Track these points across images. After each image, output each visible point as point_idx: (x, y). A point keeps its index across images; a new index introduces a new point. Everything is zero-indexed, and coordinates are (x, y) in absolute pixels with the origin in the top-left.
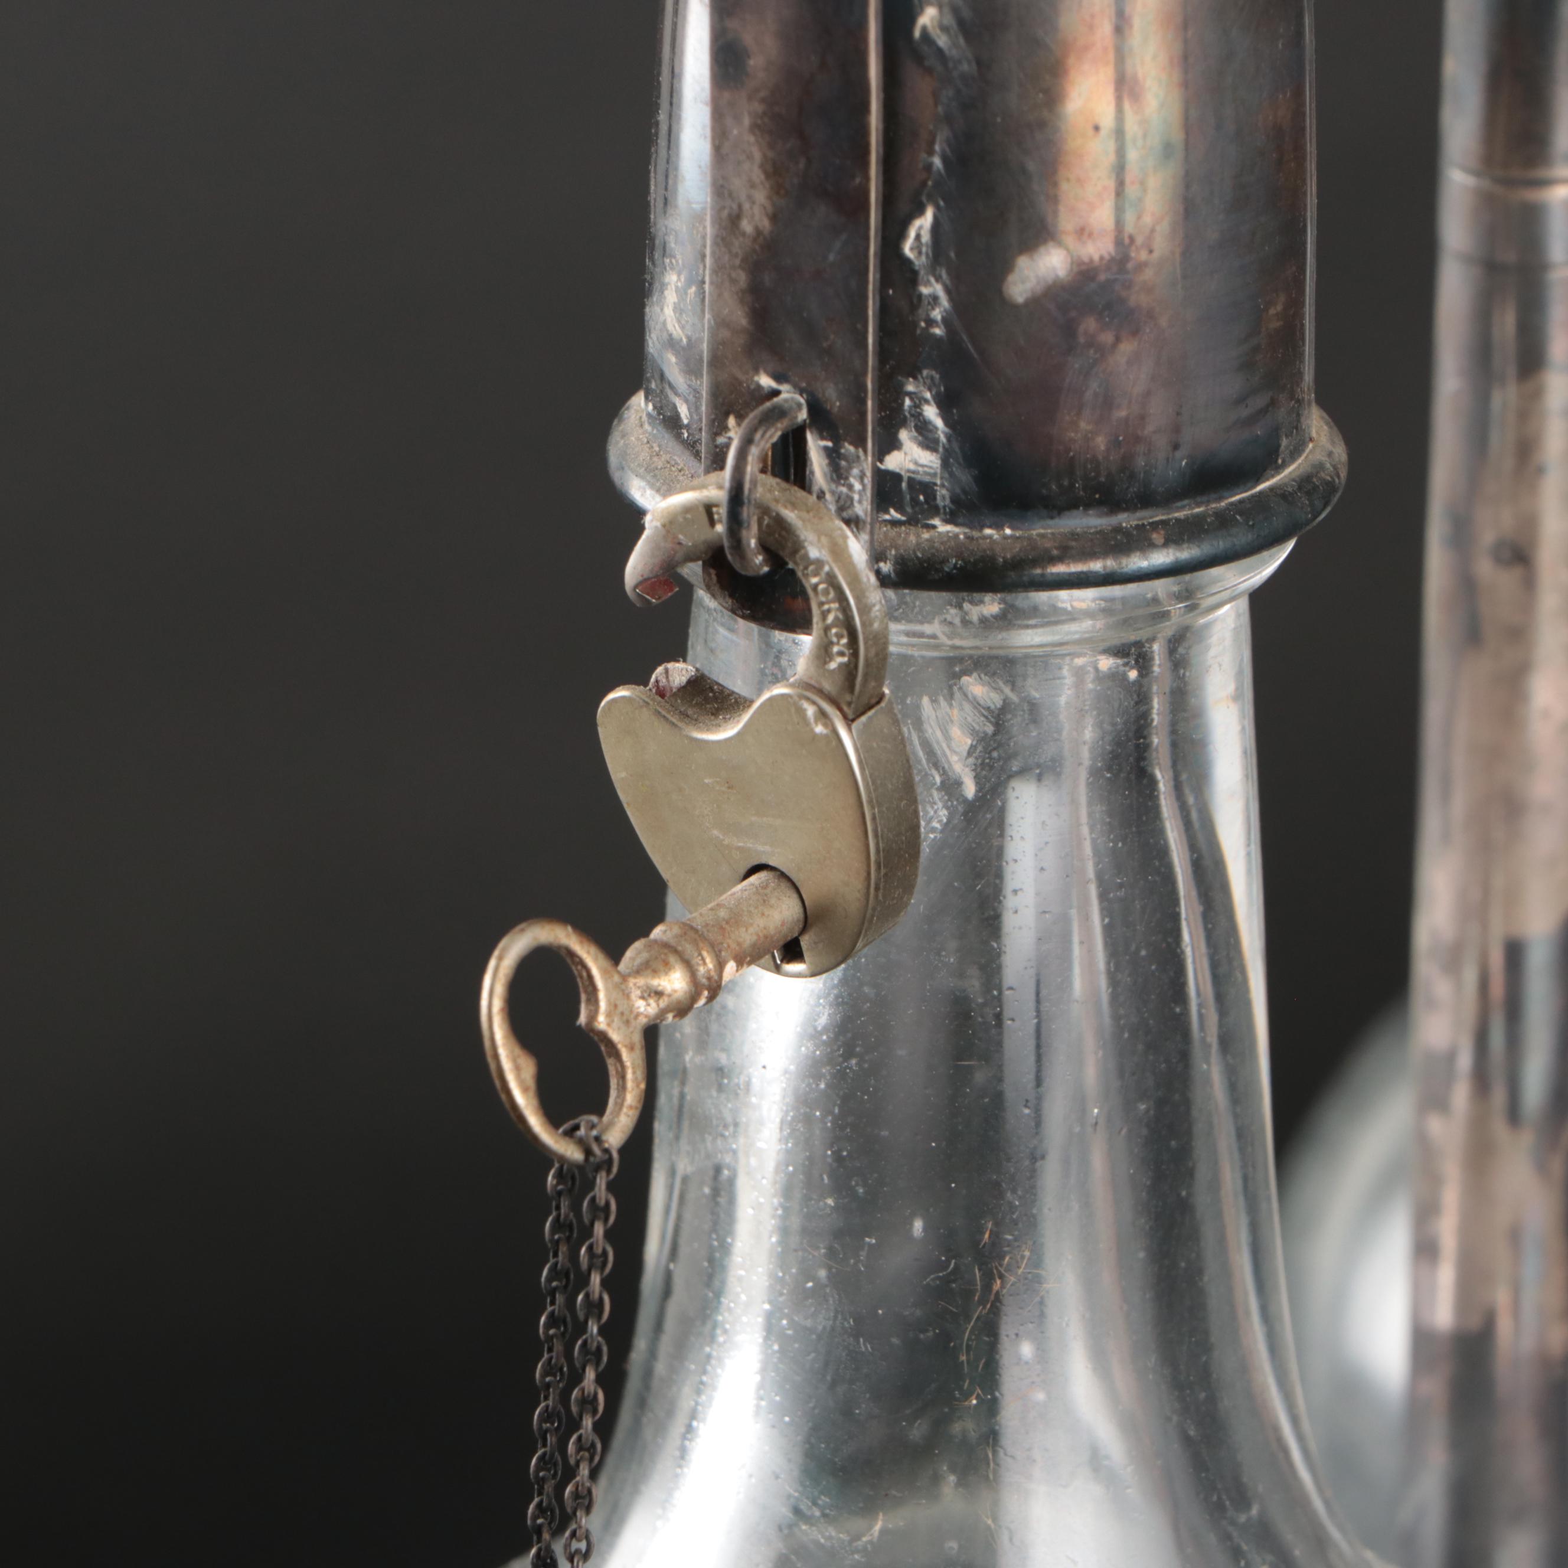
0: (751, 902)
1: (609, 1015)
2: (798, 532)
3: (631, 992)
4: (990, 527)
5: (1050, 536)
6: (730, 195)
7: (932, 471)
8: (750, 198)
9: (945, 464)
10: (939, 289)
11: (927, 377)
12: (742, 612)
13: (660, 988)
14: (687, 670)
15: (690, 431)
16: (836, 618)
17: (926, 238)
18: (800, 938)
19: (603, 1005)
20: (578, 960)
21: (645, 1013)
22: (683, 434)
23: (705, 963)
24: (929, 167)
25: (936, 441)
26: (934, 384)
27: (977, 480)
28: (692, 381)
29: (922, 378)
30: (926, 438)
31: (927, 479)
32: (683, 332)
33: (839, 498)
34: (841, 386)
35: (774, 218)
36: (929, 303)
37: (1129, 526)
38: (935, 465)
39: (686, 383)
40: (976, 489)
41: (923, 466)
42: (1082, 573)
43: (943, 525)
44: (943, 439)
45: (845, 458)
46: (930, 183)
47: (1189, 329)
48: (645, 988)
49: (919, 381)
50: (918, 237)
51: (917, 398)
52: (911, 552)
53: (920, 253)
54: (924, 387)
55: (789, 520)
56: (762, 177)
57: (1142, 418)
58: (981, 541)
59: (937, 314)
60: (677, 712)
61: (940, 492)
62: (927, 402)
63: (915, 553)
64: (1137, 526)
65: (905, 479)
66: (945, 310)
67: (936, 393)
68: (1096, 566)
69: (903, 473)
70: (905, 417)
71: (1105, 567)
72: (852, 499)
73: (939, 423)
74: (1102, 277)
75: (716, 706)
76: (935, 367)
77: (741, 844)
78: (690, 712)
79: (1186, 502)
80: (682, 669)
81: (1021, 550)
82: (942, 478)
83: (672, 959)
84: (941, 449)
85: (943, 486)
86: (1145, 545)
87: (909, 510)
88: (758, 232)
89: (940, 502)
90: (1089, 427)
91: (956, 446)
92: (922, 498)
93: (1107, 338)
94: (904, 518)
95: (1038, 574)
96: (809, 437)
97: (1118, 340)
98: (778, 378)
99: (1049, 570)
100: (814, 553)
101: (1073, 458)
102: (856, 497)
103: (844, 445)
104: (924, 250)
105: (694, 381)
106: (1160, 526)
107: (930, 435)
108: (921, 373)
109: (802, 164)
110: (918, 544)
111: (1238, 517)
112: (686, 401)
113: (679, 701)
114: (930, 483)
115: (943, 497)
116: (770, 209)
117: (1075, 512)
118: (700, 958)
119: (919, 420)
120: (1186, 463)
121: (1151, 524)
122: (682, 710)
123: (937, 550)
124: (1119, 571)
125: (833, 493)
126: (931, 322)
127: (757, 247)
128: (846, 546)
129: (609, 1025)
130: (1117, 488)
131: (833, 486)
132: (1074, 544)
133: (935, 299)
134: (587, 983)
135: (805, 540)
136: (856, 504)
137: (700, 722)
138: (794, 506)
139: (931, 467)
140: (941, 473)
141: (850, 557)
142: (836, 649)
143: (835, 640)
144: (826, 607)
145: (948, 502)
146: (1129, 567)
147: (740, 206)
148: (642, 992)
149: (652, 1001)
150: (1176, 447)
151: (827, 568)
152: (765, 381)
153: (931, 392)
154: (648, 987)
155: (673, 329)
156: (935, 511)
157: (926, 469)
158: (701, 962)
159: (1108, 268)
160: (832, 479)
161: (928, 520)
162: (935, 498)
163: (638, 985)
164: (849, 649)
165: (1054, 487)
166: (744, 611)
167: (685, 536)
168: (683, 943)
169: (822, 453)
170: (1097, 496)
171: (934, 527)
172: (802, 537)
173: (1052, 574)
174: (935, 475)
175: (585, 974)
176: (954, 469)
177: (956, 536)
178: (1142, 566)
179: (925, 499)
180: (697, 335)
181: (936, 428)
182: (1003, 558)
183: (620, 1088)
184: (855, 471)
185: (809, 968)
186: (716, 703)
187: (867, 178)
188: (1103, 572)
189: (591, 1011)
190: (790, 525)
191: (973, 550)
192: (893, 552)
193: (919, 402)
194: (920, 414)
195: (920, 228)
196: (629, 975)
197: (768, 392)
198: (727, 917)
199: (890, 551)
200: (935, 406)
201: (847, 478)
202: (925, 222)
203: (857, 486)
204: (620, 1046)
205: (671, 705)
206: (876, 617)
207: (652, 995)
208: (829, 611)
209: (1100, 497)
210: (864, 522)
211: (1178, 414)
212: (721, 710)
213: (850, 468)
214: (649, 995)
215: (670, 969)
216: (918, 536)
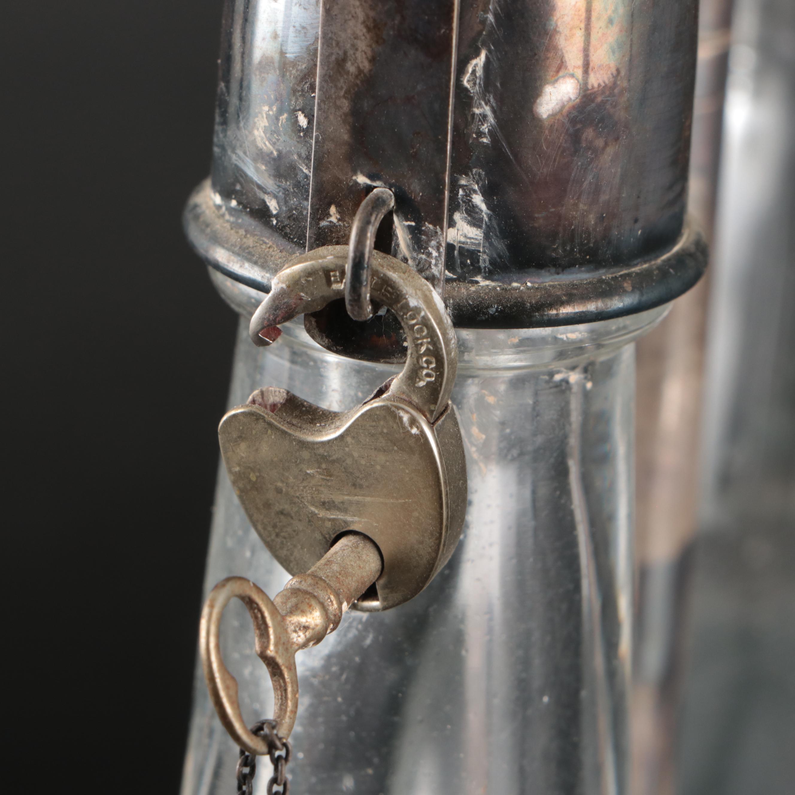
0: (351, 558)
1: (276, 645)
2: (401, 288)
3: (288, 628)
4: (516, 281)
5: (558, 286)
6: (338, 44)
7: (477, 242)
8: (353, 45)
9: (487, 237)
10: (487, 110)
11: (475, 174)
12: (336, 348)
13: (307, 624)
14: (279, 392)
15: (279, 219)
16: (428, 349)
17: (480, 73)
18: (376, 583)
19: (272, 637)
20: (255, 606)
21: (297, 642)
22: (272, 221)
23: (333, 605)
24: (483, 22)
25: (481, 220)
26: (481, 179)
27: (510, 247)
28: (282, 183)
29: (472, 174)
30: (474, 218)
31: (473, 248)
32: (274, 147)
33: (419, 263)
34: (423, 181)
35: (373, 60)
36: (480, 120)
37: (607, 278)
38: (479, 238)
39: (275, 184)
40: (508, 254)
41: (470, 238)
42: (583, 312)
43: (484, 281)
44: (486, 218)
45: (426, 234)
46: (484, 33)
47: (648, 136)
48: (297, 624)
49: (470, 177)
50: (474, 72)
51: (468, 189)
52: (464, 301)
53: (475, 84)
54: (474, 181)
55: (394, 280)
56: (365, 30)
57: (618, 199)
58: (512, 292)
59: (485, 128)
60: (285, 422)
61: (482, 257)
62: (475, 192)
63: (467, 302)
64: (612, 278)
65: (457, 248)
66: (491, 125)
67: (482, 185)
68: (592, 307)
69: (455, 244)
70: (459, 203)
71: (597, 308)
72: (430, 263)
73: (483, 207)
74: (599, 99)
75: (310, 417)
76: (482, 167)
77: (332, 517)
78: (295, 421)
79: (639, 260)
80: (275, 392)
81: (541, 297)
82: (484, 247)
83: (313, 602)
84: (484, 226)
85: (484, 252)
86: (621, 292)
87: (459, 270)
88: (360, 71)
89: (481, 264)
90: (586, 208)
91: (494, 223)
92: (469, 261)
93: (600, 143)
94: (455, 277)
95: (553, 314)
96: (395, 218)
97: (606, 144)
98: (371, 177)
99: (561, 312)
100: (413, 302)
101: (573, 230)
102: (433, 262)
103: (425, 223)
104: (478, 81)
105: (284, 182)
106: (627, 278)
107: (477, 216)
108: (472, 172)
109: (397, 20)
110: (469, 295)
111: (671, 271)
112: (276, 197)
113: (284, 414)
114: (475, 250)
115: (484, 261)
116: (369, 53)
117: (573, 269)
118: (329, 600)
119: (469, 205)
120: (641, 233)
121: (621, 276)
122: (288, 420)
123: (483, 299)
124: (605, 310)
125: (414, 259)
126: (480, 134)
127: (358, 82)
128: (432, 297)
129: (277, 652)
130: (600, 251)
131: (415, 254)
132: (575, 291)
133: (484, 116)
134: (261, 622)
135: (407, 294)
136: (433, 267)
137: (304, 429)
138: (394, 268)
139: (476, 239)
140: (483, 243)
141: (435, 305)
142: (425, 372)
143: (425, 365)
144: (420, 342)
145: (487, 263)
146: (612, 307)
147: (345, 53)
148: (295, 627)
149: (301, 633)
150: (636, 221)
151: (423, 314)
152: (362, 179)
153: (478, 185)
154: (299, 624)
155: (263, 145)
156: (478, 270)
157: (472, 240)
158: (330, 603)
159: (603, 92)
160: (414, 249)
161: (473, 277)
162: (478, 262)
163: (292, 622)
164: (436, 372)
165: (560, 251)
166: (338, 347)
167: (307, 294)
168: (316, 590)
169: (406, 230)
170: (588, 257)
171: (477, 282)
172: (404, 292)
173: (563, 313)
174: (479, 244)
175: (259, 616)
176: (493, 240)
177: (495, 288)
178: (620, 306)
179: (471, 262)
180: (288, 149)
181: (481, 211)
182: (530, 303)
183: (284, 698)
184: (433, 243)
185: (382, 604)
186: (310, 414)
187: (451, 29)
188: (596, 312)
189: (264, 642)
190: (394, 282)
191: (509, 297)
192: (451, 301)
193: (469, 192)
194: (470, 201)
195: (476, 65)
196: (286, 615)
197: (364, 187)
198: (338, 570)
199: (450, 300)
200: (481, 195)
201: (426, 248)
202: (480, 61)
203: (435, 254)
204: (283, 668)
205: (280, 417)
206: (453, 348)
207: (302, 629)
208: (422, 344)
209: (589, 258)
210: (439, 280)
211: (639, 197)
212: (315, 419)
213: (430, 241)
214: (300, 629)
215: (313, 610)
216: (467, 289)
